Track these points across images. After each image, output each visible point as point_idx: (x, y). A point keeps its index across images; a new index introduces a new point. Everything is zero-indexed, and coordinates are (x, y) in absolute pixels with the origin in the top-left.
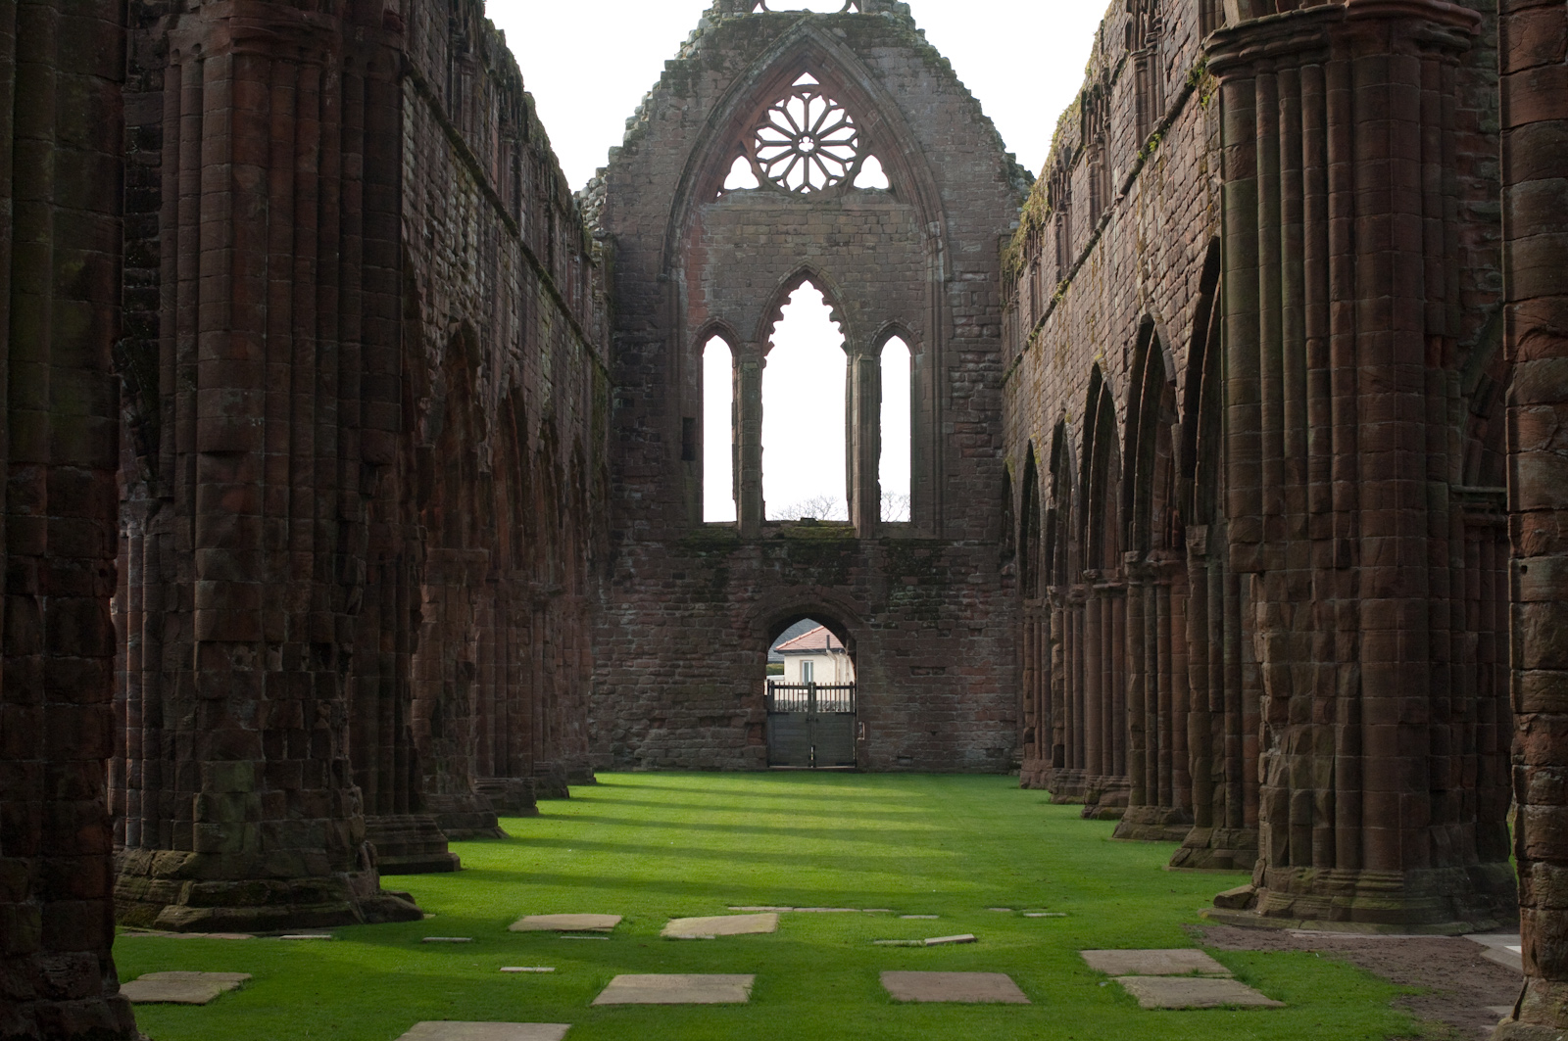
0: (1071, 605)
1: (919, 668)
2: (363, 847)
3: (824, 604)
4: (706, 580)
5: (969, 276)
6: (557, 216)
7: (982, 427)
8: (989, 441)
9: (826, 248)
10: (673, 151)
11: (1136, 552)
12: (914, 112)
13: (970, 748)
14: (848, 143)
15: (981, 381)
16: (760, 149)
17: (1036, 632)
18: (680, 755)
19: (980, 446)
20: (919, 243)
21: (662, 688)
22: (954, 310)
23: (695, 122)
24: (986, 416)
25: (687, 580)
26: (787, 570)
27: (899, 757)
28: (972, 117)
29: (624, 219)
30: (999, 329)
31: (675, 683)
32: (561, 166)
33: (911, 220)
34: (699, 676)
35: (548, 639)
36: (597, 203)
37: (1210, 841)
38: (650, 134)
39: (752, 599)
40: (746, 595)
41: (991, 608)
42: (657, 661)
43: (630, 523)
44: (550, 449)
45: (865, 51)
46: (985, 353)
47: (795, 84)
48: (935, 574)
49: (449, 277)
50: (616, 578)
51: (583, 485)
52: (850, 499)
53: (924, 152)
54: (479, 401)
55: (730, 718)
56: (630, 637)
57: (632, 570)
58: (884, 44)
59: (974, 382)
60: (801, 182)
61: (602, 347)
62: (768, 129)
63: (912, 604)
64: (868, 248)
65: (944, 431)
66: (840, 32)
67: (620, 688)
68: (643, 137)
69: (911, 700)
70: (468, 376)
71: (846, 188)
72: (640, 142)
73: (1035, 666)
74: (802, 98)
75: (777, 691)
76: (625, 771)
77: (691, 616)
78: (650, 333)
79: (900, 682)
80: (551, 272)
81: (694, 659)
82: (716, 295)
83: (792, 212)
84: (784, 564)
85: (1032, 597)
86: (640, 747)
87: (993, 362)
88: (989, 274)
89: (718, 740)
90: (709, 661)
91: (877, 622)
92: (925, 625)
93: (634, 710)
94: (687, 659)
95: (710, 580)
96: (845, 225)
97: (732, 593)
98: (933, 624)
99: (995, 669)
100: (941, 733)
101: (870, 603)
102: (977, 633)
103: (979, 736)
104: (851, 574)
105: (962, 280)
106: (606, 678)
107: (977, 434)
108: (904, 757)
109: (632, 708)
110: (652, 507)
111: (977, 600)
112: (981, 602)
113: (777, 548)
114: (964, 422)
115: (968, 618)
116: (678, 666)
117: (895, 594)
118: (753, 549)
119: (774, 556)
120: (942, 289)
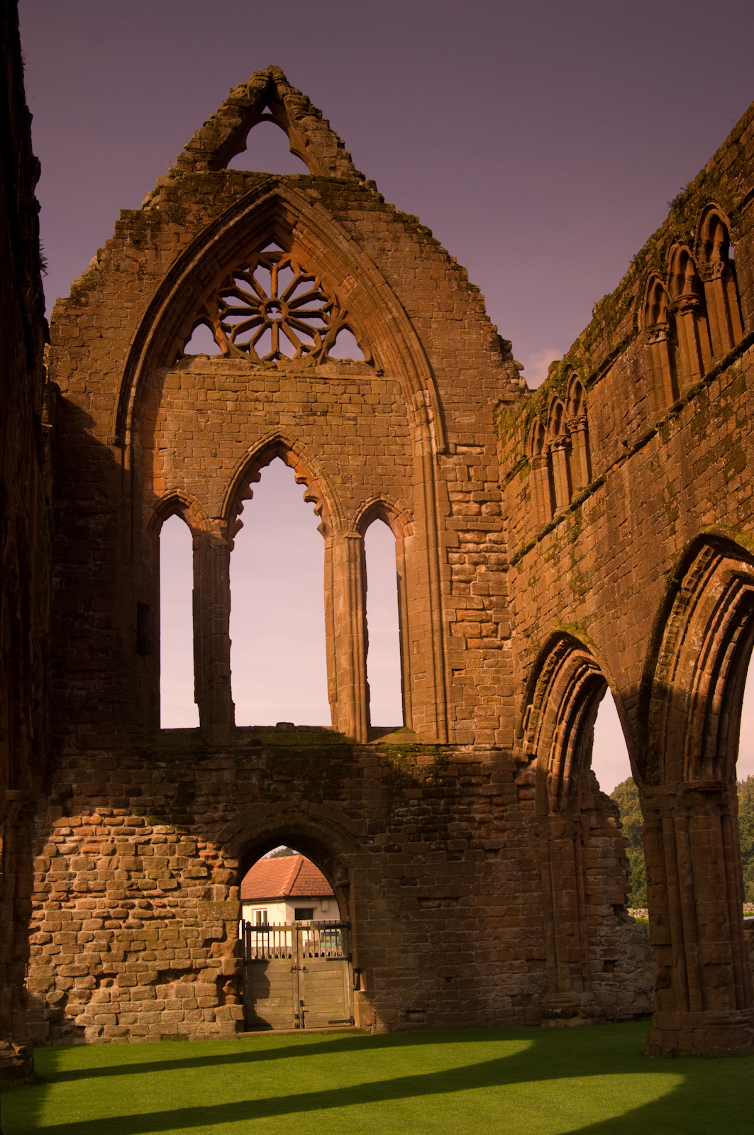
1: (428, 899)
3: (312, 824)
4: (167, 797)
5: (464, 449)
7: (487, 614)
8: (496, 631)
9: (301, 417)
10: (129, 305)
12: (396, 276)
13: (493, 995)
15: (483, 563)
16: (223, 316)
18: (135, 1021)
19: (487, 636)
20: (405, 415)
21: (113, 935)
22: (449, 484)
24: (491, 602)
25: (147, 798)
26: (266, 783)
27: (409, 1012)
28: (458, 285)
29: (70, 376)
30: (499, 506)
31: (129, 927)
33: (395, 391)
34: (159, 918)
40: (216, 815)
41: (508, 825)
42: (106, 900)
43: (71, 728)
45: (342, 213)
46: (487, 532)
48: (443, 785)
50: (54, 796)
52: (334, 699)
53: (409, 318)
56: (71, 870)
57: (74, 786)
58: (361, 208)
59: (476, 564)
62: (233, 297)
64: (349, 419)
65: (444, 620)
67: (57, 936)
68: (92, 288)
69: (422, 938)
71: (320, 358)
72: (90, 293)
74: (268, 267)
75: (254, 934)
77: (148, 842)
78: (99, 503)
79: (406, 917)
81: (152, 897)
82: (177, 465)
83: (263, 379)
84: (264, 776)
87: (496, 542)
88: (484, 449)
89: (183, 1000)
90: (171, 899)
91: (375, 845)
92: (433, 847)
93: (76, 964)
94: (143, 897)
95: (171, 797)
96: (323, 393)
97: (201, 813)
98: (443, 846)
99: (517, 897)
100: (458, 979)
101: (367, 821)
102: (492, 855)
103: (503, 980)
104: (343, 787)
105: (456, 454)
106: (40, 923)
107: (481, 622)
108: (414, 1011)
109: (72, 962)
110: (100, 708)
111: (492, 816)
112: (496, 818)
113: (254, 757)
114: (466, 609)
115: (480, 837)
116: (133, 906)
117: (397, 811)
118: (225, 758)
119: (249, 766)
120: (435, 463)
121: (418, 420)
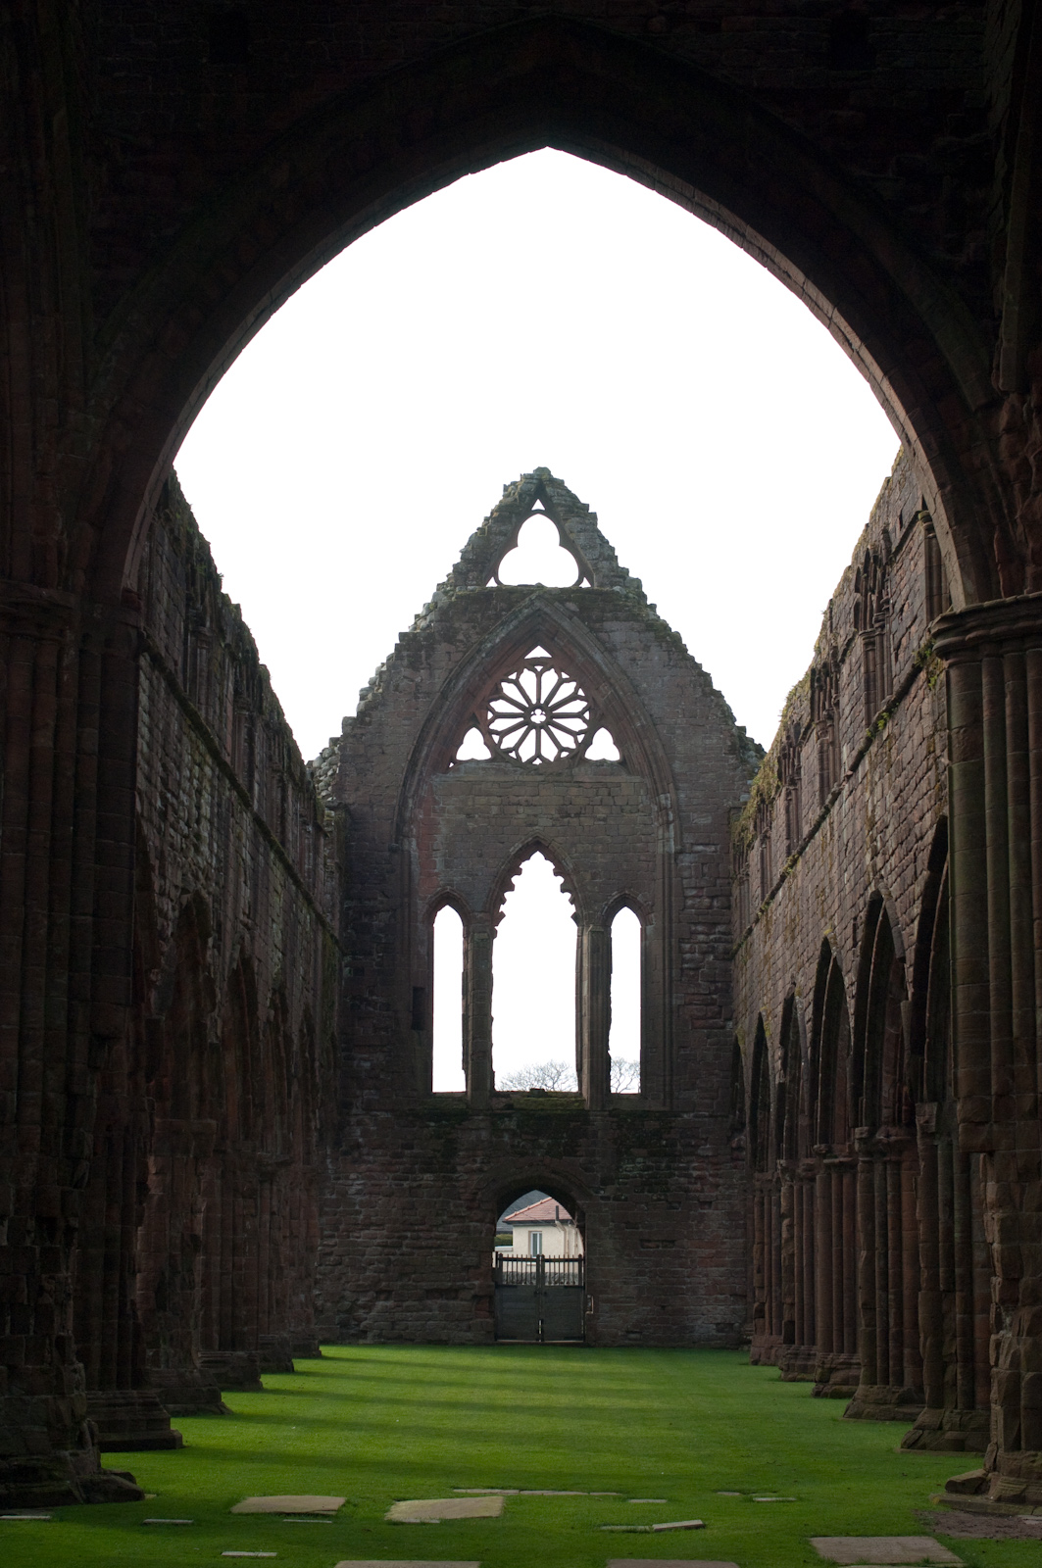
0: (801, 1180)
1: (649, 1241)
2: (85, 1425)
3: (553, 1176)
4: (434, 1150)
5: (700, 848)
6: (290, 786)
7: (712, 999)
8: (720, 1013)
9: (557, 819)
10: (406, 722)
11: (866, 1128)
12: (645, 685)
13: (699, 1322)
14: (579, 715)
15: (712, 952)
16: (492, 721)
17: (766, 1206)
18: (407, 1328)
19: (712, 1018)
20: (650, 814)
21: (390, 1259)
22: (685, 881)
23: (428, 694)
24: (716, 987)
25: (416, 1151)
26: (516, 1141)
27: (628, 1332)
28: (703, 690)
29: (357, 789)
30: (729, 901)
31: (402, 1254)
32: (295, 737)
33: (642, 792)
34: (427, 1247)
35: (275, 1209)
36: (330, 773)
37: (941, 1422)
38: (384, 705)
39: (480, 1170)
40: (474, 1166)
41: (721, 1181)
42: (385, 1232)
43: (358, 1092)
44: (280, 1019)
45: (598, 625)
46: (715, 924)
47: (528, 657)
48: (666, 1146)
49: (182, 849)
50: (344, 1148)
51: (312, 1054)
52: (579, 1070)
53: (655, 725)
54: (209, 972)
55: (457, 1291)
56: (357, 1208)
57: (360, 1140)
58: (617, 619)
59: (705, 953)
60: (533, 753)
61: (333, 915)
62: (501, 701)
63: (641, 1176)
64: (599, 820)
65: (674, 1003)
66: (572, 606)
67: (346, 1259)
68: (376, 708)
69: (640, 1273)
70: (199, 947)
71: (577, 760)
72: (373, 713)
73: (766, 1241)
74: (535, 671)
75: (505, 1263)
76: (350, 1344)
77: (419, 1186)
78: (382, 902)
79: (628, 1255)
80: (283, 843)
81: (422, 1230)
82: (448, 865)
83: (523, 783)
84: (514, 1134)
85: (762, 1171)
86: (366, 1319)
87: (724, 933)
88: (719, 847)
89: (445, 1313)
90: (437, 1233)
91: (606, 1195)
92: (655, 1198)
93: (361, 1282)
94: (414, 1231)
95: (439, 1151)
96: (576, 796)
97: (460, 1164)
98: (663, 1197)
99: (725, 1243)
100: (670, 1308)
101: (599, 1175)
102: (706, 1207)
103: (709, 1311)
104: (580, 1146)
105: (692, 852)
106: (333, 1249)
107: (707, 1005)
108: (633, 1332)
109: (358, 1280)
110: (381, 1077)
111: (707, 1173)
112: (710, 1175)
113: (506, 1119)
114: (693, 994)
115: (697, 1191)
116: (406, 1237)
117: (624, 1167)
118: (482, 1120)
119: (503, 1127)
120: (673, 861)
121: (660, 820)
